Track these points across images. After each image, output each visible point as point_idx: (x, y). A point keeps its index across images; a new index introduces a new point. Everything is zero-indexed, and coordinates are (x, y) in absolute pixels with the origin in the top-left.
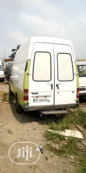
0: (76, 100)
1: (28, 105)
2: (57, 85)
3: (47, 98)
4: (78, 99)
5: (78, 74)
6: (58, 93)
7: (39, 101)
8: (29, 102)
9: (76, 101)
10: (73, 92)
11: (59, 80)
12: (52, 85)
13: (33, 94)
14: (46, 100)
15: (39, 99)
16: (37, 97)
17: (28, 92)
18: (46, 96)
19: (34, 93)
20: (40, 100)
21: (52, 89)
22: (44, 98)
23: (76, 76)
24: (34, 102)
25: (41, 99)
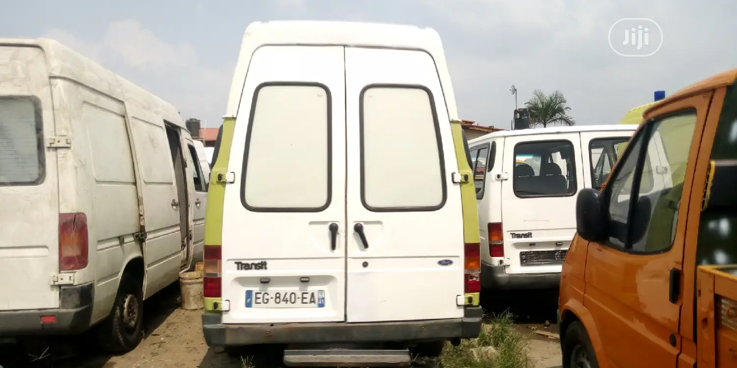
0: (462, 300)
1: (218, 320)
2: (359, 229)
3: (311, 289)
4: (476, 296)
5: (466, 177)
6: (365, 265)
7: (272, 301)
8: (224, 306)
9: (465, 307)
10: (446, 263)
11: (370, 202)
12: (334, 229)
13: (242, 265)
14: (308, 296)
15: (272, 290)
16: (265, 281)
17: (220, 258)
18: (305, 281)
19: (250, 262)
20: (278, 296)
21: (333, 246)
22: (296, 289)
23: (458, 186)
24: (248, 305)
25: (283, 290)
